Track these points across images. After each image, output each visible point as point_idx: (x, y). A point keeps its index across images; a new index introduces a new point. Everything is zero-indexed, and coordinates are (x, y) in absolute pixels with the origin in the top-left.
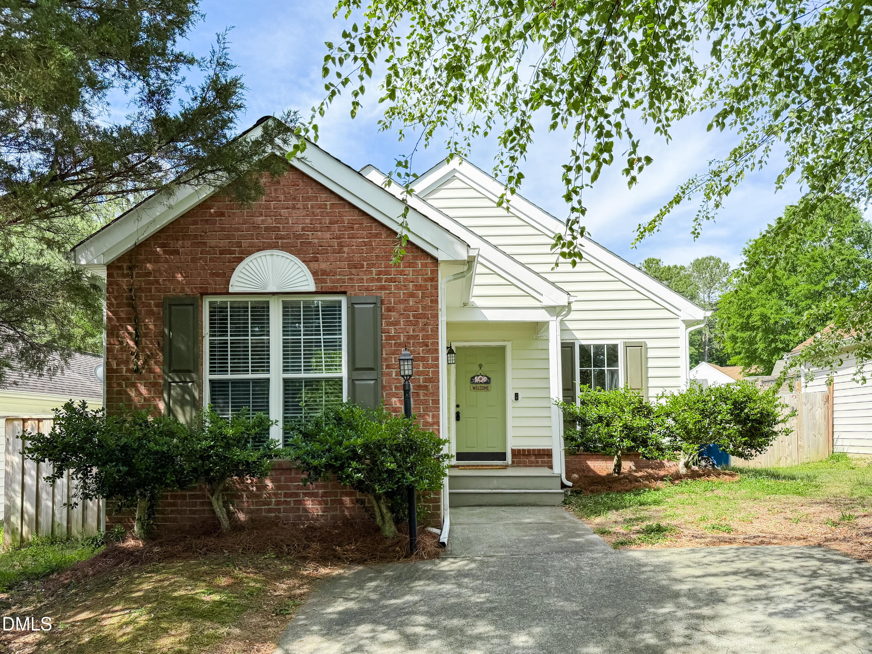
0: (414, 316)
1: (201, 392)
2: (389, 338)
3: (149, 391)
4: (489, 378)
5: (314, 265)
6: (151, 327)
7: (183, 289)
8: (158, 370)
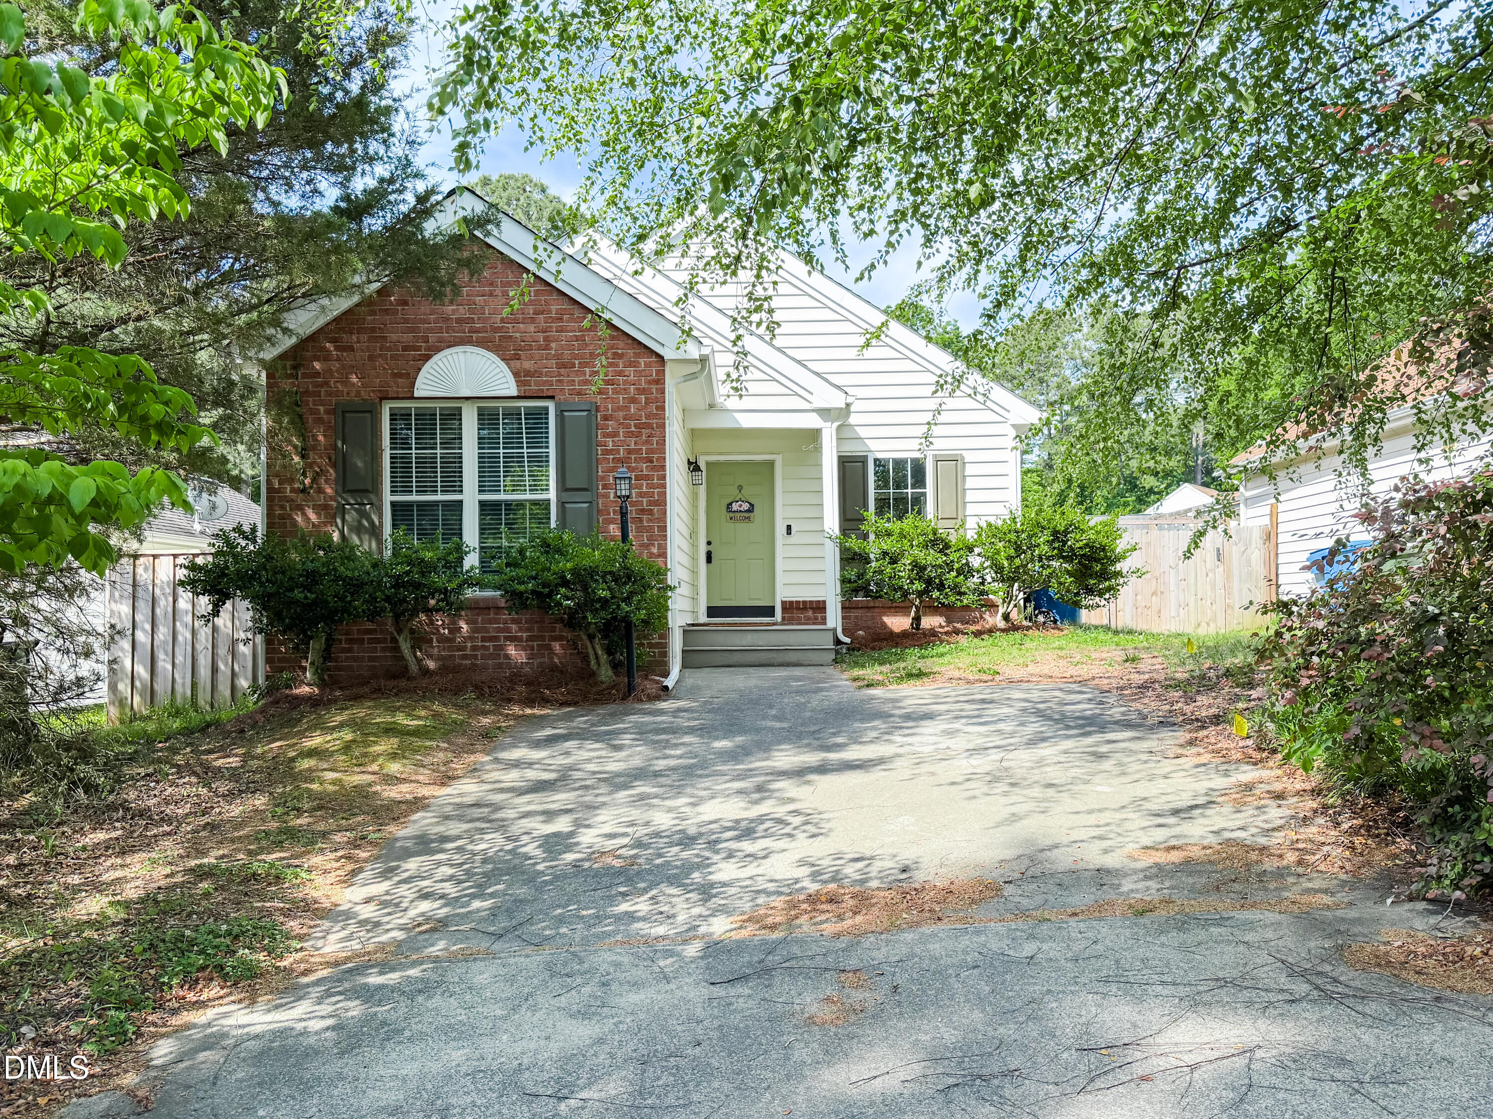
0: (636, 426)
1: (381, 517)
2: (607, 452)
3: (318, 515)
4: (752, 505)
5: (516, 364)
6: (321, 438)
7: (358, 393)
8: (329, 491)
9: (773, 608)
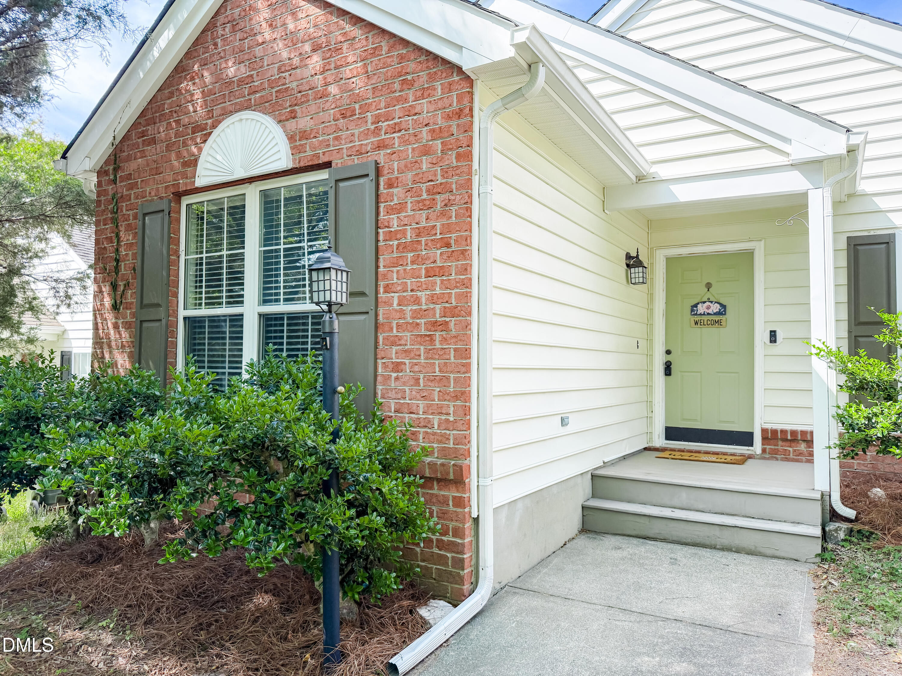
0: (428, 191)
1: (173, 334)
2: (391, 236)
4: (724, 306)
9: (750, 436)
